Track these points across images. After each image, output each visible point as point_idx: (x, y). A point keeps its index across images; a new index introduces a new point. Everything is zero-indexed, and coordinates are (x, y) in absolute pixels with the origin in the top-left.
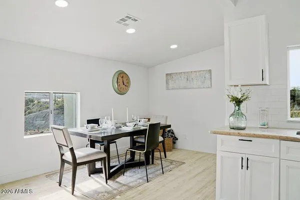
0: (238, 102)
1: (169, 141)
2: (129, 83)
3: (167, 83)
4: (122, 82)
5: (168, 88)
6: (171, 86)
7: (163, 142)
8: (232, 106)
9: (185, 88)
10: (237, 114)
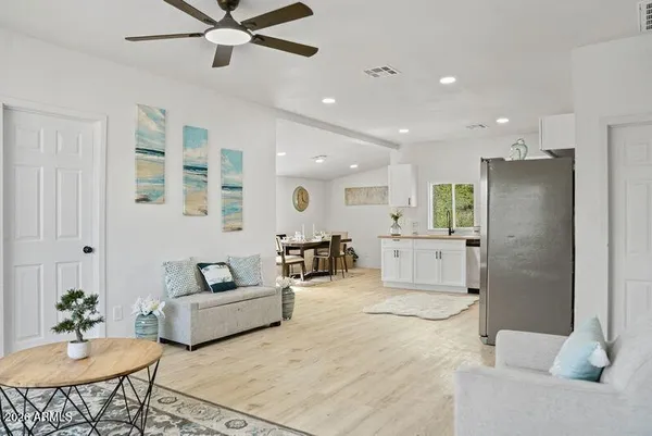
0: (396, 218)
1: (349, 258)
2: (307, 198)
3: (347, 198)
4: (302, 200)
5: (347, 204)
6: (350, 201)
7: (344, 256)
8: (392, 221)
9: (366, 204)
10: (396, 226)
